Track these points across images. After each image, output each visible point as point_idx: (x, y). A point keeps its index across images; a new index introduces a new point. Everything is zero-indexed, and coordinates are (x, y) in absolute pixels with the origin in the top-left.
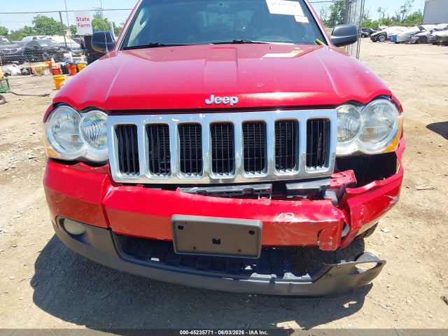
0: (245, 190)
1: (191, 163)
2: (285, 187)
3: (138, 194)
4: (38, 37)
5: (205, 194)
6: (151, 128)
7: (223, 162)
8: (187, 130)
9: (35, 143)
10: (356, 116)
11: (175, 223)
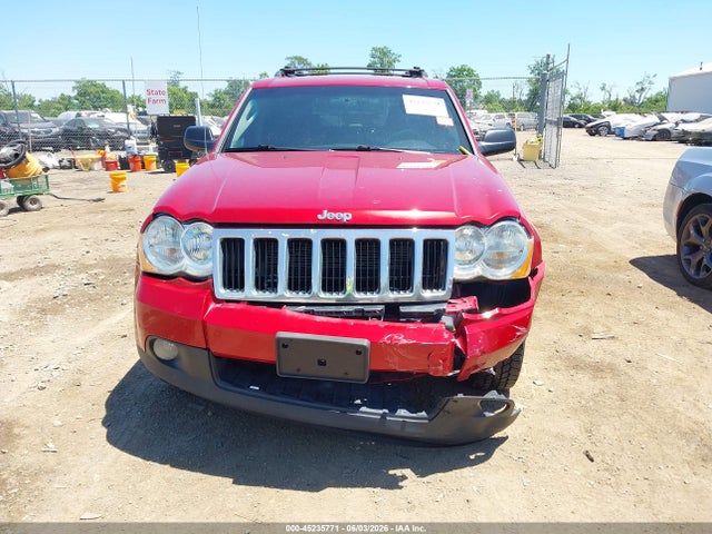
0: (356, 311)
1: (300, 281)
2: (398, 309)
3: (242, 310)
4: (84, 113)
5: (313, 313)
6: (259, 243)
7: (333, 281)
8: (297, 246)
9: (91, 265)
10: (478, 237)
11: (279, 339)
